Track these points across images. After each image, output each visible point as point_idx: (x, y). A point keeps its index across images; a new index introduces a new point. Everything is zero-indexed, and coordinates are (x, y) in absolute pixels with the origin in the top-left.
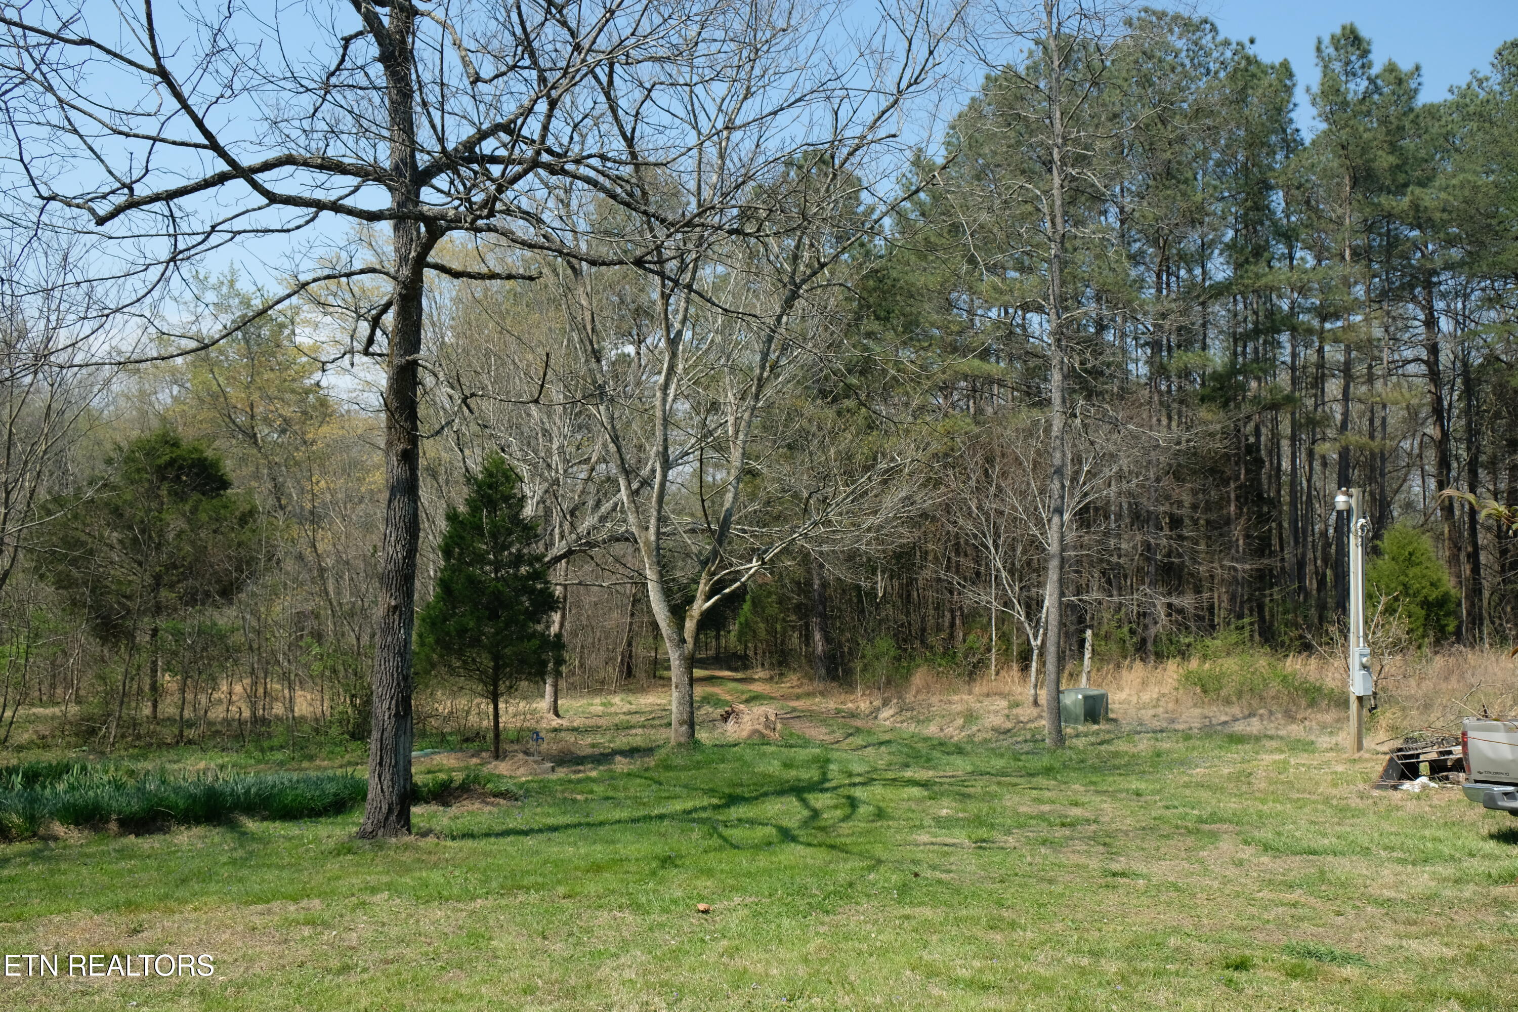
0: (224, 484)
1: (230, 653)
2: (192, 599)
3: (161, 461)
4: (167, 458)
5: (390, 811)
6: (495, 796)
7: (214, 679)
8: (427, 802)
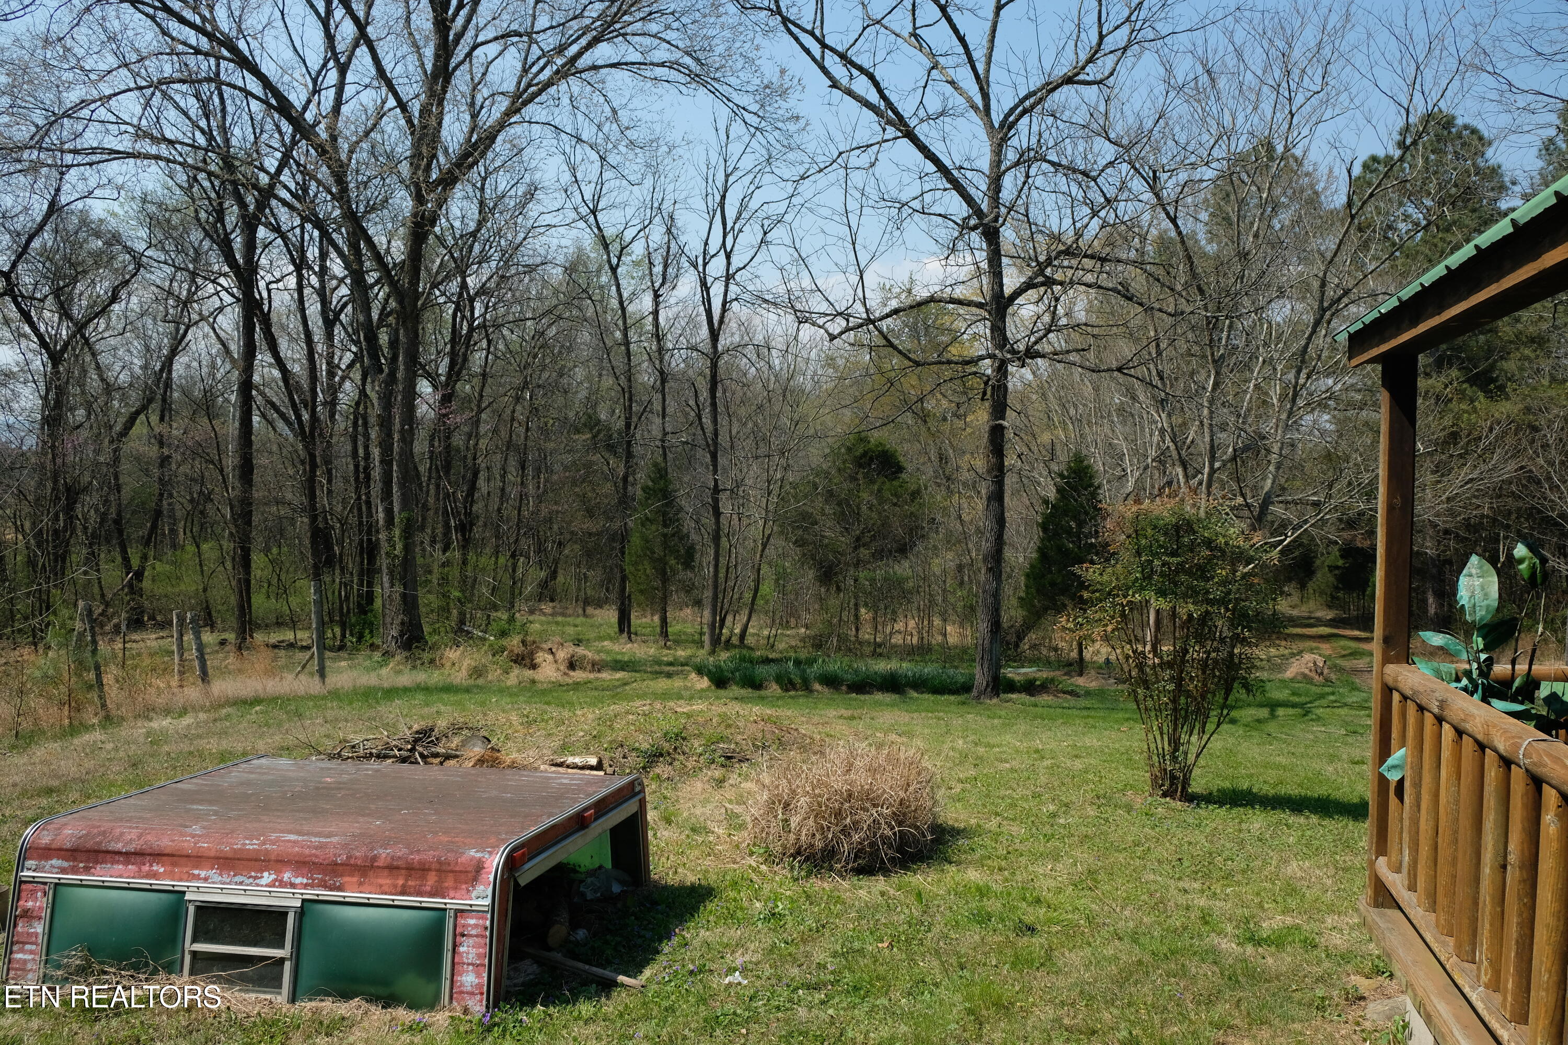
0: (900, 469)
1: (906, 595)
2: (879, 555)
3: (858, 454)
4: (861, 451)
5: (987, 685)
6: (1064, 693)
7: (894, 612)
8: (1020, 692)
